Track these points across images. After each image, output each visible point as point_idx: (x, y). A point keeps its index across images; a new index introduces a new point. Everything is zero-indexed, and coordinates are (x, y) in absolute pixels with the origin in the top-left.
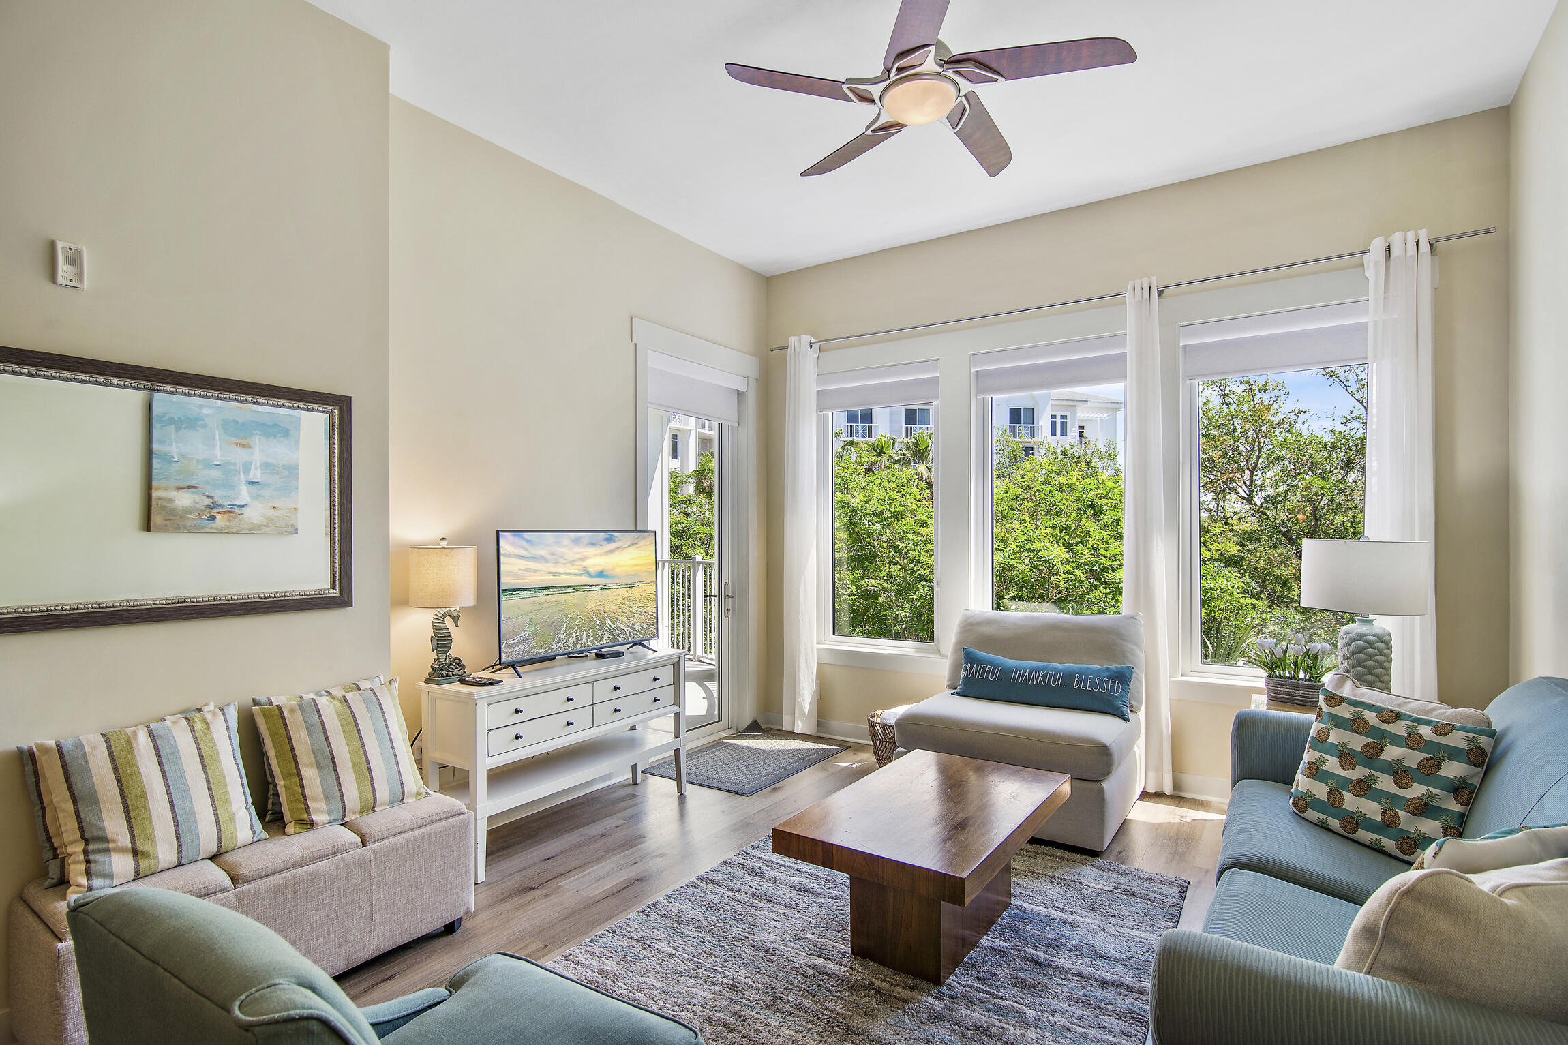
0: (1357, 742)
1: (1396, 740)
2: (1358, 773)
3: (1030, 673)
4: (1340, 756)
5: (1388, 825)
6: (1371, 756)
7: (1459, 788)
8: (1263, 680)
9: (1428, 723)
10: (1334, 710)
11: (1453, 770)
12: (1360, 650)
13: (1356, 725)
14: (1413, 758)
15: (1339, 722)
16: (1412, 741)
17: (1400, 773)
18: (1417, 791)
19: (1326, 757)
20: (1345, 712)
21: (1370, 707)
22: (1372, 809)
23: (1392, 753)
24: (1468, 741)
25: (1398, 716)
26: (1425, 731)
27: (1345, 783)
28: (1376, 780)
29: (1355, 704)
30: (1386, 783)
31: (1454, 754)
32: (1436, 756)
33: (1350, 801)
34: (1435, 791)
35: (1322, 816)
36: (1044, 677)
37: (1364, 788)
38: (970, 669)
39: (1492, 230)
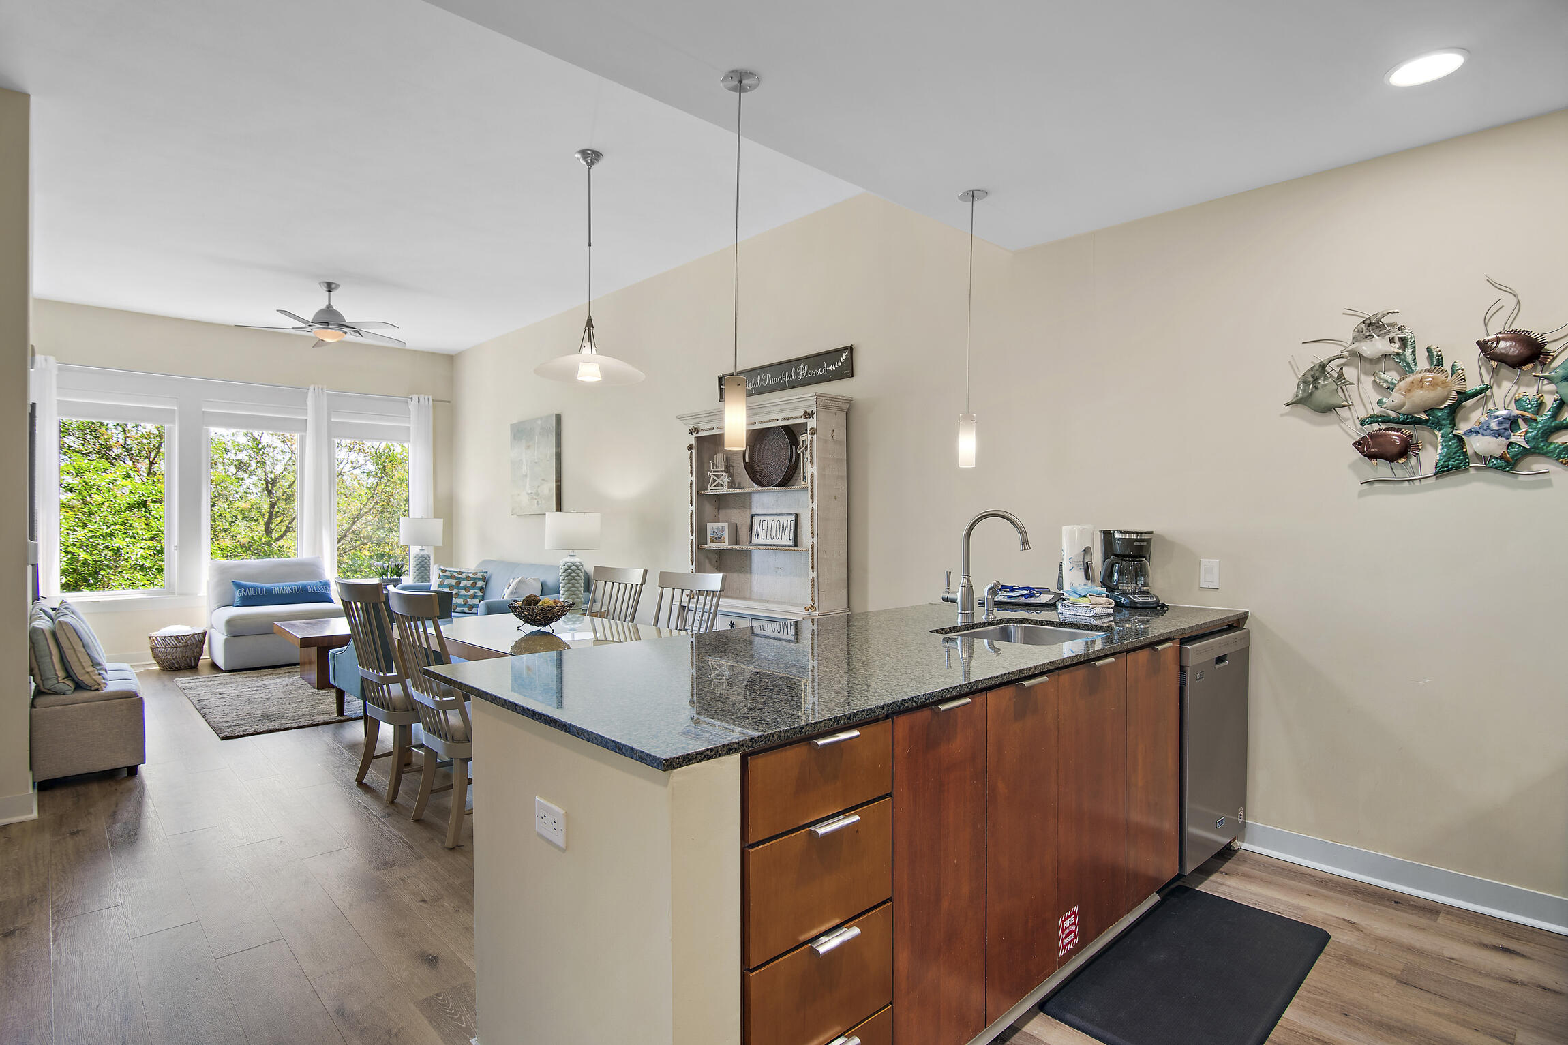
0: (453, 582)
1: (464, 579)
2: (455, 591)
3: (283, 588)
4: (449, 587)
5: (466, 603)
6: (458, 585)
7: (481, 589)
9: (471, 573)
10: (444, 574)
11: (479, 584)
12: (423, 561)
13: (452, 577)
14: (469, 583)
15: (447, 577)
16: (468, 578)
17: (466, 589)
18: (472, 592)
20: (448, 574)
21: (454, 571)
22: (460, 600)
23: (463, 583)
24: (482, 575)
25: (462, 573)
26: (471, 575)
28: (460, 592)
29: (450, 571)
30: (463, 592)
31: (479, 580)
32: (475, 581)
34: (476, 591)
36: (292, 589)
37: (457, 595)
38: (245, 591)
39: (449, 402)
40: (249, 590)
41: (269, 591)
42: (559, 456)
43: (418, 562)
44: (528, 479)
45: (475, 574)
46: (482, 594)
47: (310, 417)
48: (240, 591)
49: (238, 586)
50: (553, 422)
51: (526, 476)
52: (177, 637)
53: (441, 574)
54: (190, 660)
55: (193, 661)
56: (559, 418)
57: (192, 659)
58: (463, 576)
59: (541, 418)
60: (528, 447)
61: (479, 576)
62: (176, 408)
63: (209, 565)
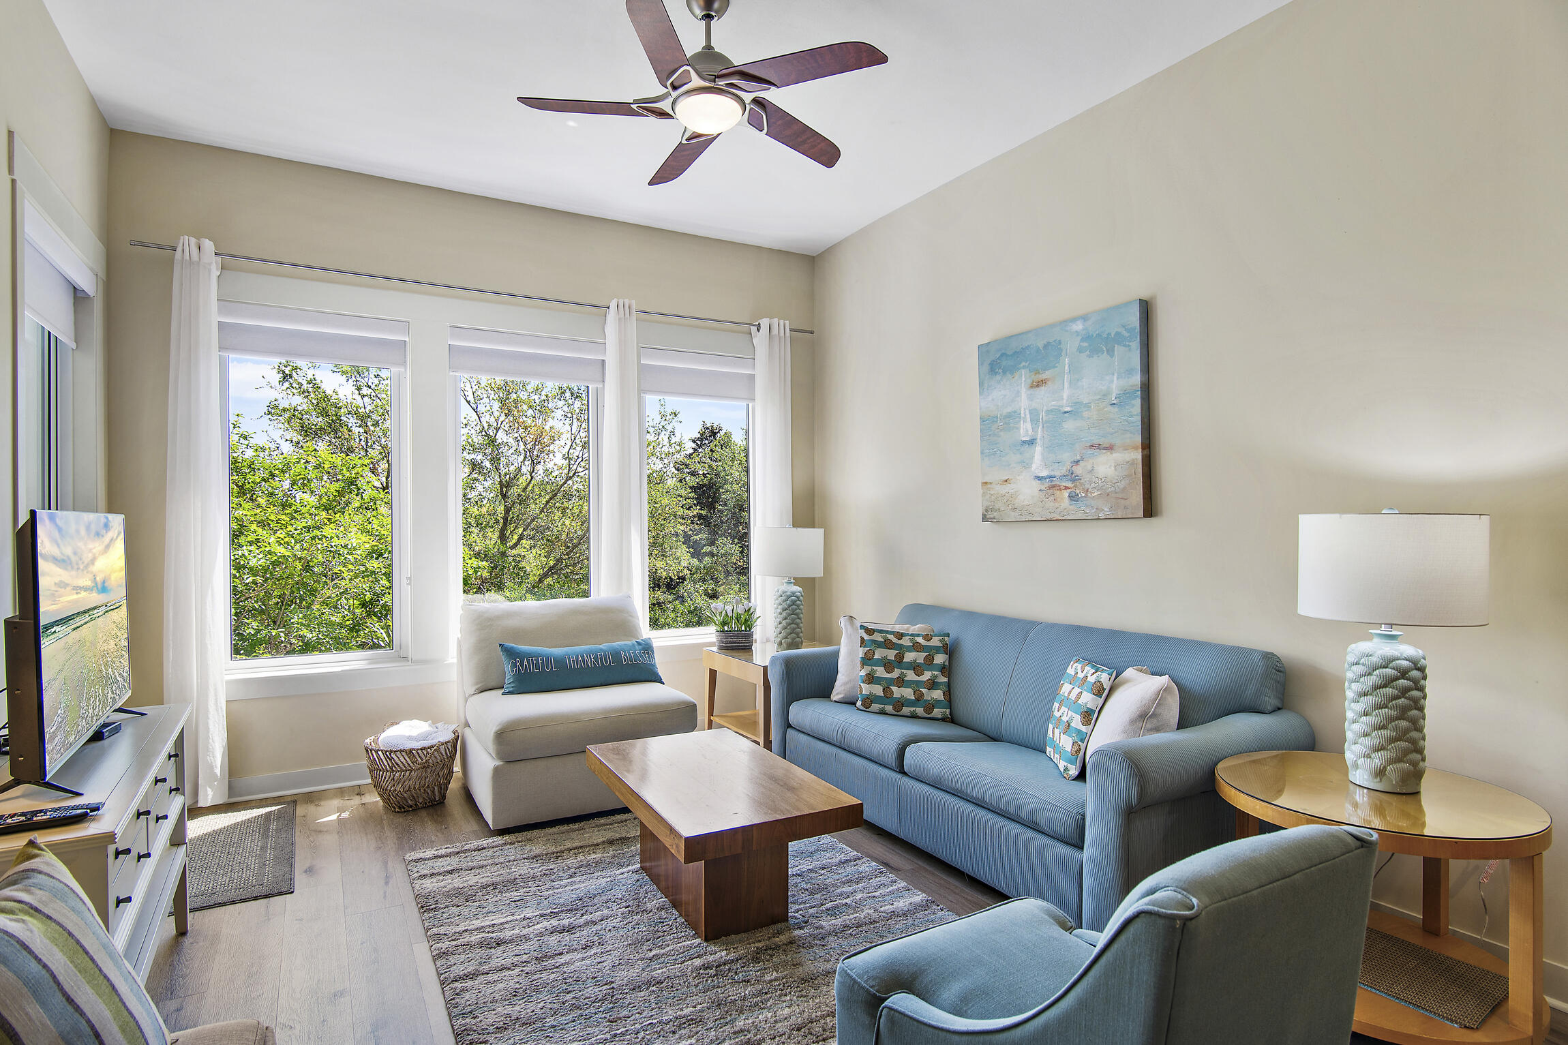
0: (891, 654)
1: (909, 649)
2: (896, 674)
3: (583, 657)
4: (884, 666)
5: (919, 698)
6: (899, 661)
7: (943, 669)
8: (714, 635)
9: (918, 635)
10: (872, 637)
11: (940, 659)
13: (887, 644)
14: (920, 657)
15: (877, 645)
16: (917, 647)
17: (916, 668)
18: (927, 675)
19: (875, 668)
20: (878, 637)
21: (887, 632)
22: (908, 693)
23: (909, 657)
24: (941, 641)
25: (902, 635)
26: (920, 640)
27: (891, 682)
28: (905, 675)
29: (881, 631)
30: (911, 676)
31: (937, 650)
32: (931, 652)
33: (897, 692)
34: (936, 673)
35: (881, 706)
36: (596, 659)
37: (901, 682)
38: (522, 664)
39: (812, 332)
40: (528, 661)
41: (560, 662)
42: (1147, 391)
43: (785, 605)
44: (1038, 449)
45: (928, 637)
46: (946, 680)
47: (611, 358)
48: (514, 665)
49: (510, 653)
50: (1134, 319)
51: (1031, 442)
52: (411, 751)
53: (866, 637)
54: (433, 792)
55: (436, 793)
56: (1146, 309)
57: (436, 789)
58: (906, 641)
59: (1084, 318)
60: (1038, 384)
61: (936, 642)
62: (407, 340)
63: (462, 612)
